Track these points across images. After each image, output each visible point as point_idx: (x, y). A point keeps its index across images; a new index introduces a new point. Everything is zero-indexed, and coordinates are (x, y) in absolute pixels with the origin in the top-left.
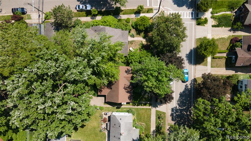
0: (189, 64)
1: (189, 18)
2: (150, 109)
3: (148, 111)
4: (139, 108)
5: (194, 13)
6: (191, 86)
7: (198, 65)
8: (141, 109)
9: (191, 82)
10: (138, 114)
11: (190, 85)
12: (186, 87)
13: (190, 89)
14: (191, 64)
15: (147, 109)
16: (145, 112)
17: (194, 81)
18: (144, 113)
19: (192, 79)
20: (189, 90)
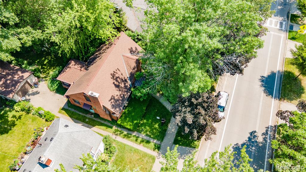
0: (265, 95)
1: (276, 27)
2: (154, 159)
3: (145, 161)
4: (128, 145)
5: (284, 23)
6: (265, 139)
7: (285, 101)
8: (131, 149)
9: (267, 131)
10: (119, 160)
11: (264, 136)
12: (251, 135)
13: (261, 145)
14: (269, 95)
15: (145, 155)
16: (138, 160)
17: (275, 131)
18: (135, 163)
19: (270, 125)
20: (257, 145)
